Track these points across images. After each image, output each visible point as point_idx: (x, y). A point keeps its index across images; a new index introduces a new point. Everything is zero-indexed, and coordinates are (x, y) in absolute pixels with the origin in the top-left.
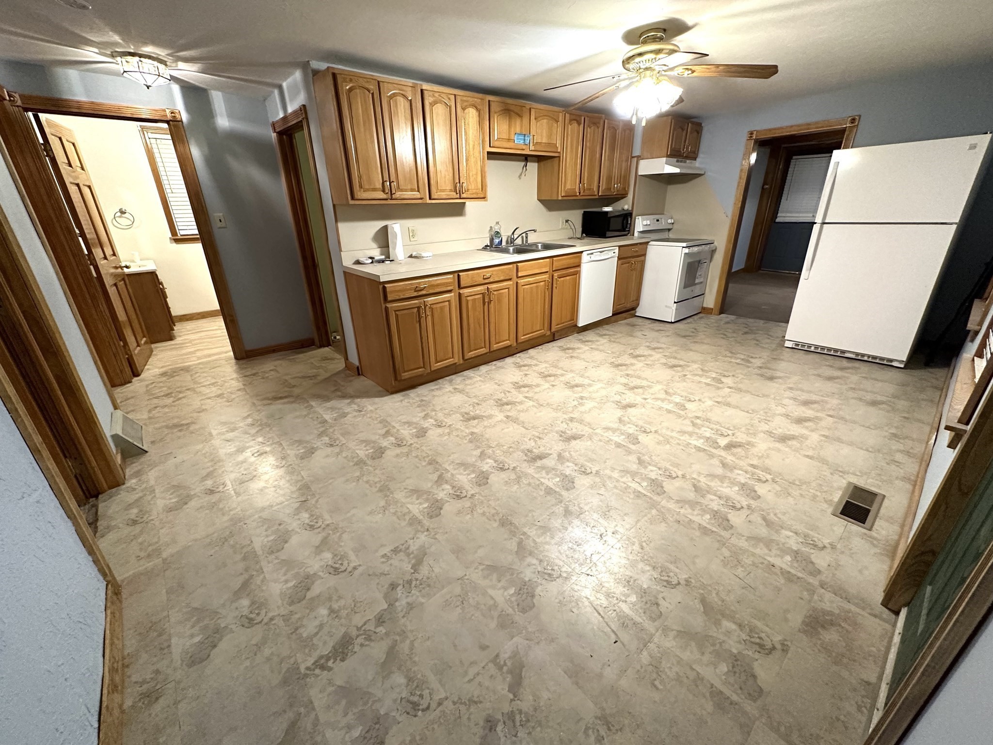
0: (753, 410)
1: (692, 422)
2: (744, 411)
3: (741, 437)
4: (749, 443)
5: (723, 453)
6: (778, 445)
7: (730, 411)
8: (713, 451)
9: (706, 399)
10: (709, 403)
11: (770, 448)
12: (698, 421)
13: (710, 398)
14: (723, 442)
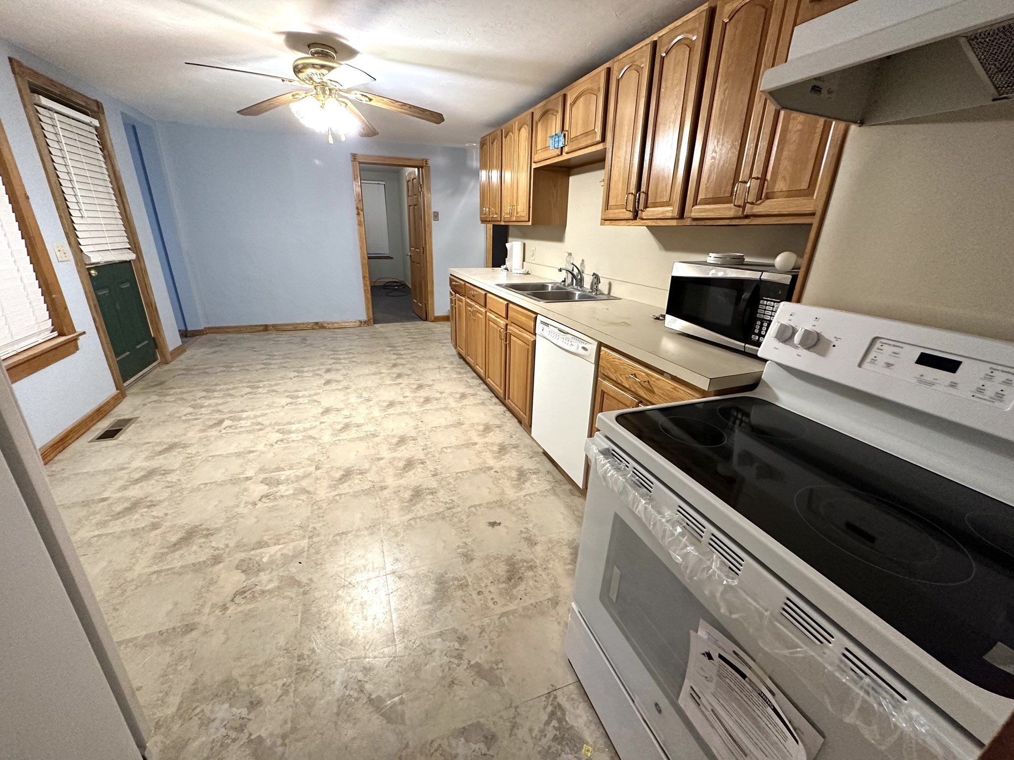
0: (208, 461)
1: (262, 425)
2: (218, 456)
3: (214, 432)
4: (204, 431)
5: (223, 417)
6: (177, 440)
7: (232, 449)
8: (231, 415)
9: (265, 449)
10: (260, 447)
11: (184, 435)
12: (258, 427)
13: (263, 453)
14: (227, 423)
